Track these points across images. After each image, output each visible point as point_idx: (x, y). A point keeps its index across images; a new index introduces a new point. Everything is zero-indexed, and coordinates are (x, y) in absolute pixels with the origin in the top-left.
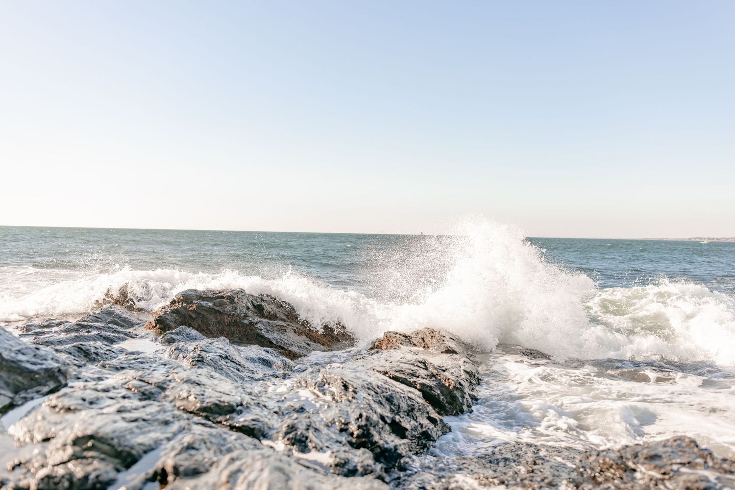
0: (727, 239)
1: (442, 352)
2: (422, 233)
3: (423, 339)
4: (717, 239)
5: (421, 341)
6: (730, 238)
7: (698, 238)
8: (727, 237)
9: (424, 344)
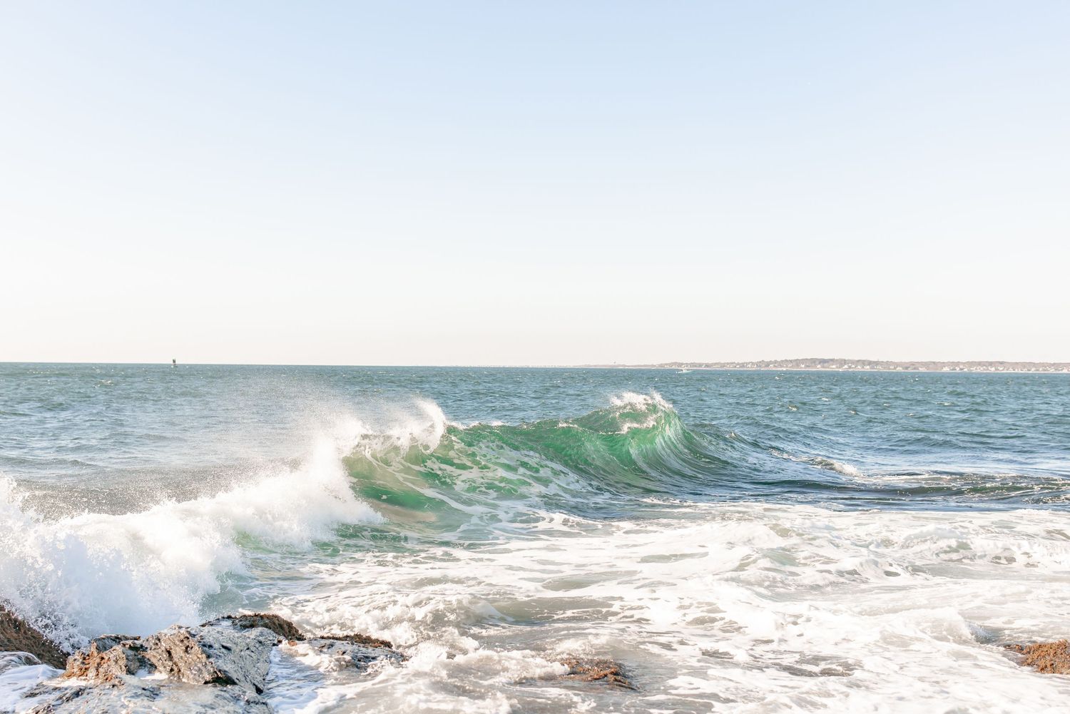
0: (723, 365)
1: (206, 683)
2: (174, 361)
3: (169, 653)
4: (707, 365)
5: (165, 655)
6: (728, 363)
7: (675, 364)
8: (722, 362)
9: (170, 663)
